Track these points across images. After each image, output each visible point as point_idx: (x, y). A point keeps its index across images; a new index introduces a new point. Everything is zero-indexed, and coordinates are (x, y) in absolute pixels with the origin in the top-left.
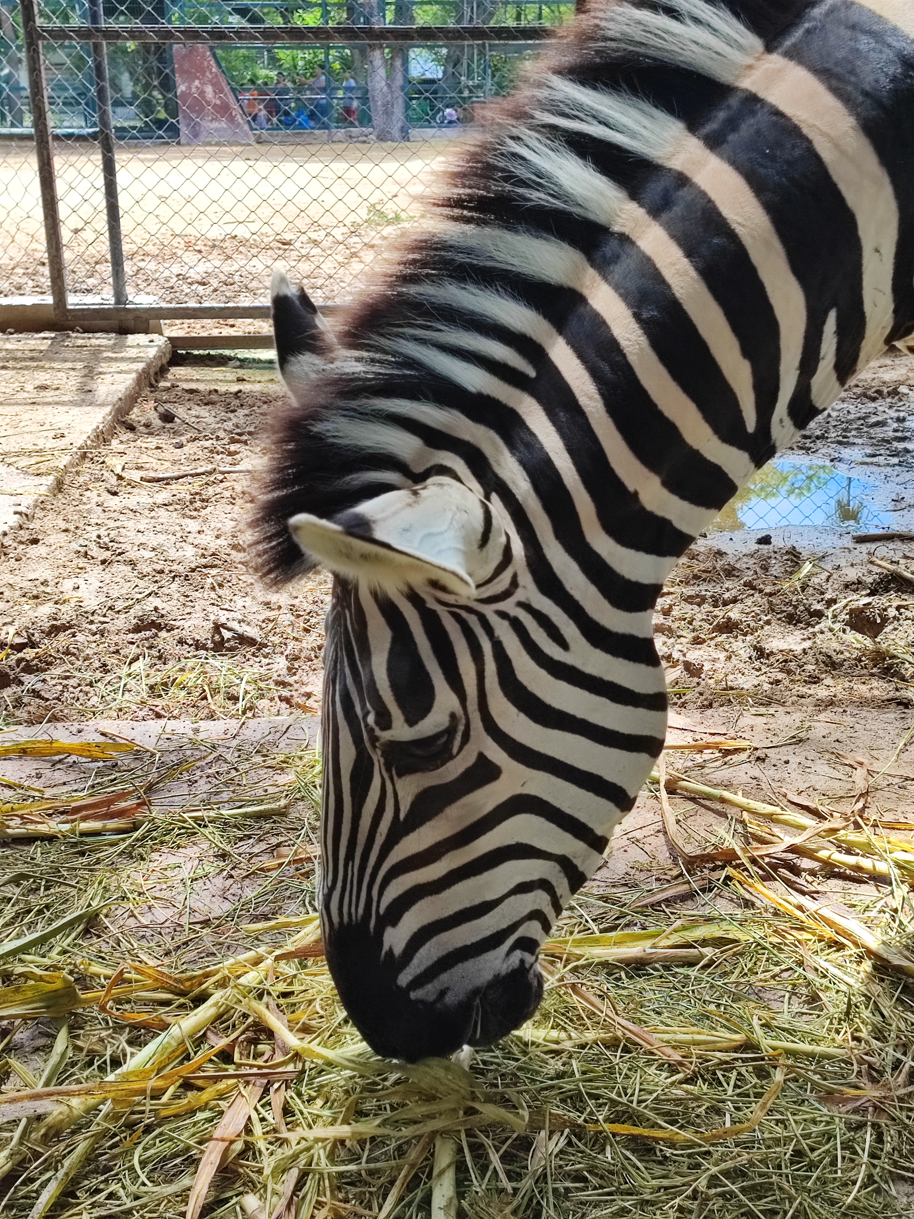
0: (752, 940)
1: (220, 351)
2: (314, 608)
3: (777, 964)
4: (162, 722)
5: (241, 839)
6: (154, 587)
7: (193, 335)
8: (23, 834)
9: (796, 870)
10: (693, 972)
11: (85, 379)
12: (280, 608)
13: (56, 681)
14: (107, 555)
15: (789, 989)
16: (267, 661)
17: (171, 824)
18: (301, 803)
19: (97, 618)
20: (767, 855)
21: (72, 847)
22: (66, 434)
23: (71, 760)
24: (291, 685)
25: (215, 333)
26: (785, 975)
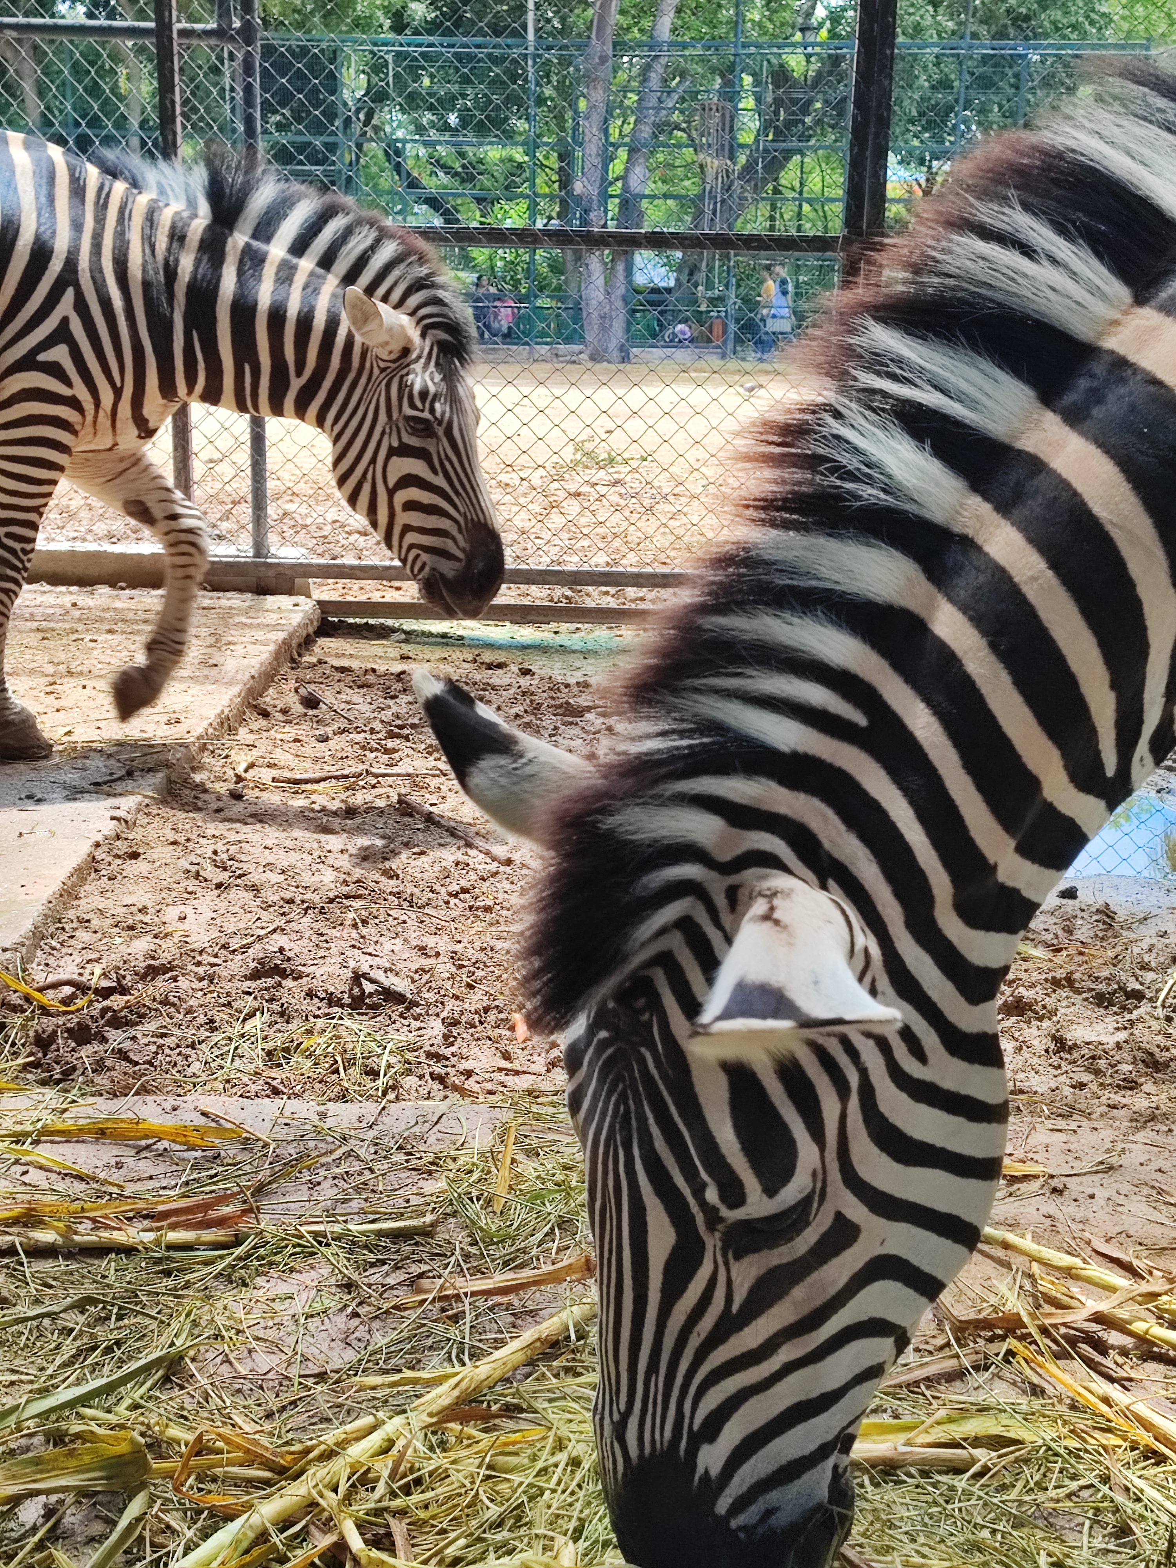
0: (1040, 1442)
1: (382, 620)
2: (481, 956)
3: (1074, 1477)
4: (279, 1102)
5: (373, 1265)
6: (280, 922)
7: (349, 599)
8: (93, 1242)
9: (1101, 1347)
10: (961, 1482)
11: (209, 650)
12: (438, 954)
13: (149, 1039)
14: (223, 876)
15: (1090, 1514)
16: (418, 1024)
17: (284, 1239)
18: (452, 1220)
19: (206, 959)
20: (1065, 1325)
21: (155, 1264)
22: (182, 719)
23: (161, 1146)
24: (447, 1059)
25: (376, 597)
26: (1085, 1494)
